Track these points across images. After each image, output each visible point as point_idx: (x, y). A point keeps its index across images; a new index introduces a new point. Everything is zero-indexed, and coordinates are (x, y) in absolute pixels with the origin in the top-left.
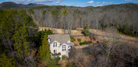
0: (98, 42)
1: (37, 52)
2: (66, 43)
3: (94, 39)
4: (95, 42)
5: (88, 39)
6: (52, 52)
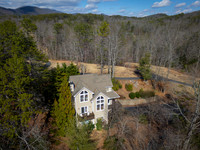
0: (168, 96)
1: (49, 115)
2: (105, 93)
3: (161, 88)
4: (162, 95)
5: (147, 87)
6: (79, 112)
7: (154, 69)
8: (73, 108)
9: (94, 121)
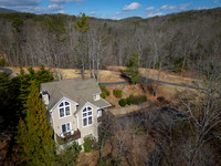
0: (161, 99)
7: (143, 71)
8: (49, 127)
9: (80, 142)
